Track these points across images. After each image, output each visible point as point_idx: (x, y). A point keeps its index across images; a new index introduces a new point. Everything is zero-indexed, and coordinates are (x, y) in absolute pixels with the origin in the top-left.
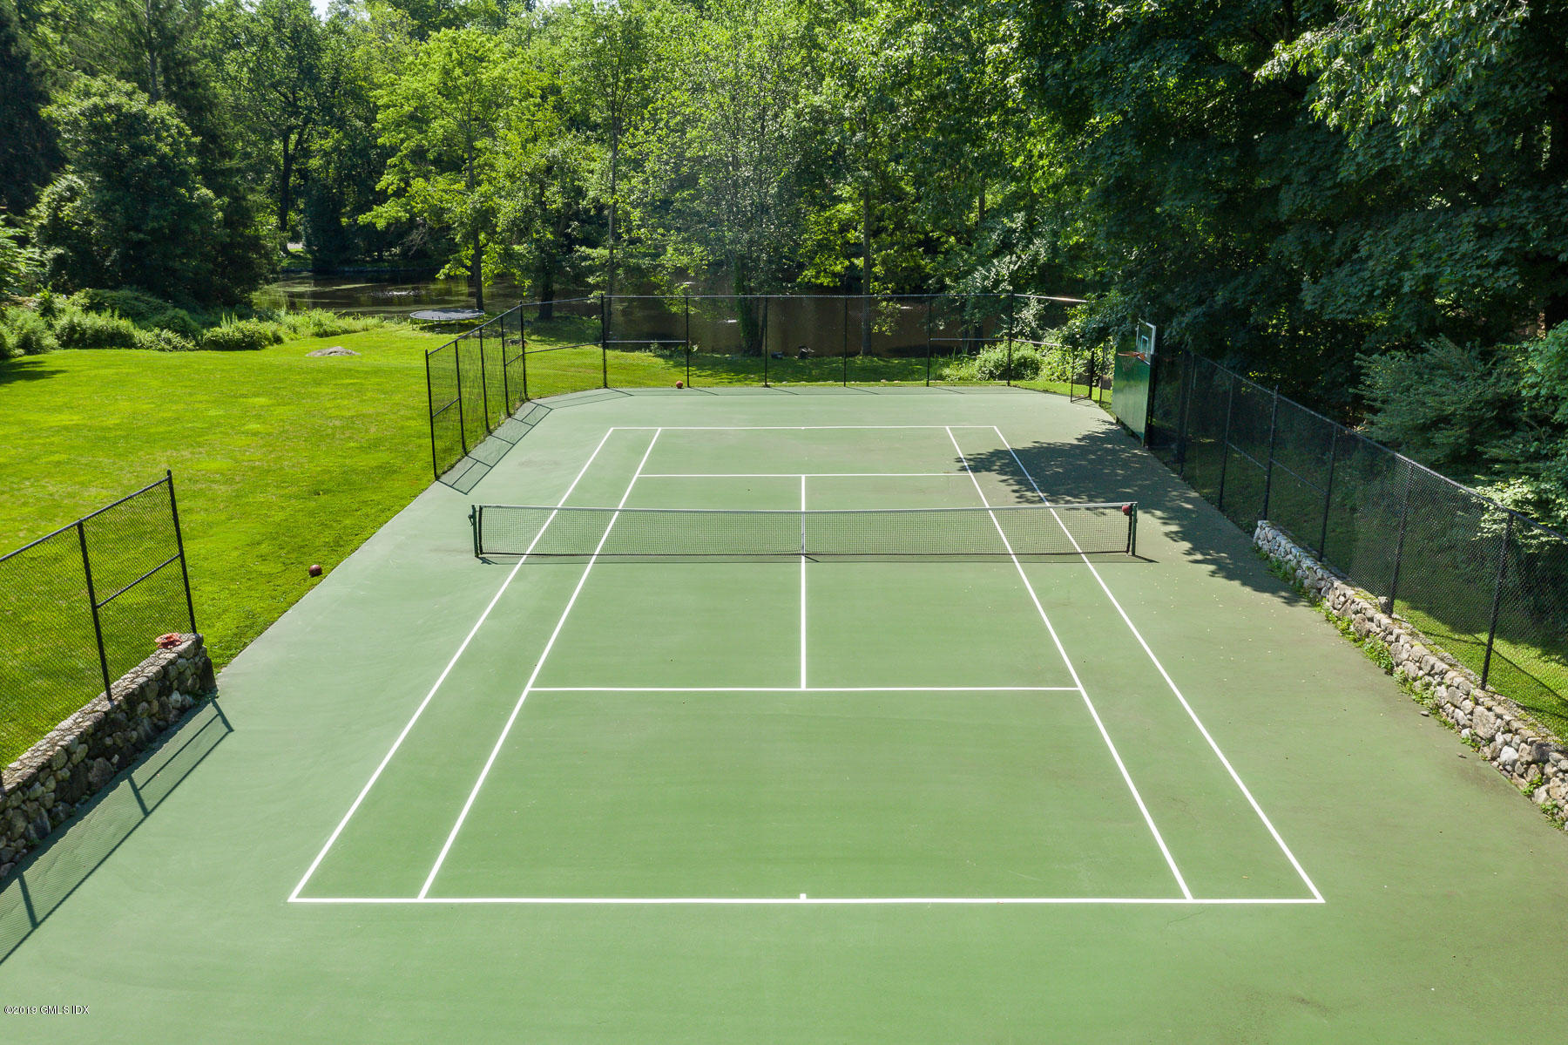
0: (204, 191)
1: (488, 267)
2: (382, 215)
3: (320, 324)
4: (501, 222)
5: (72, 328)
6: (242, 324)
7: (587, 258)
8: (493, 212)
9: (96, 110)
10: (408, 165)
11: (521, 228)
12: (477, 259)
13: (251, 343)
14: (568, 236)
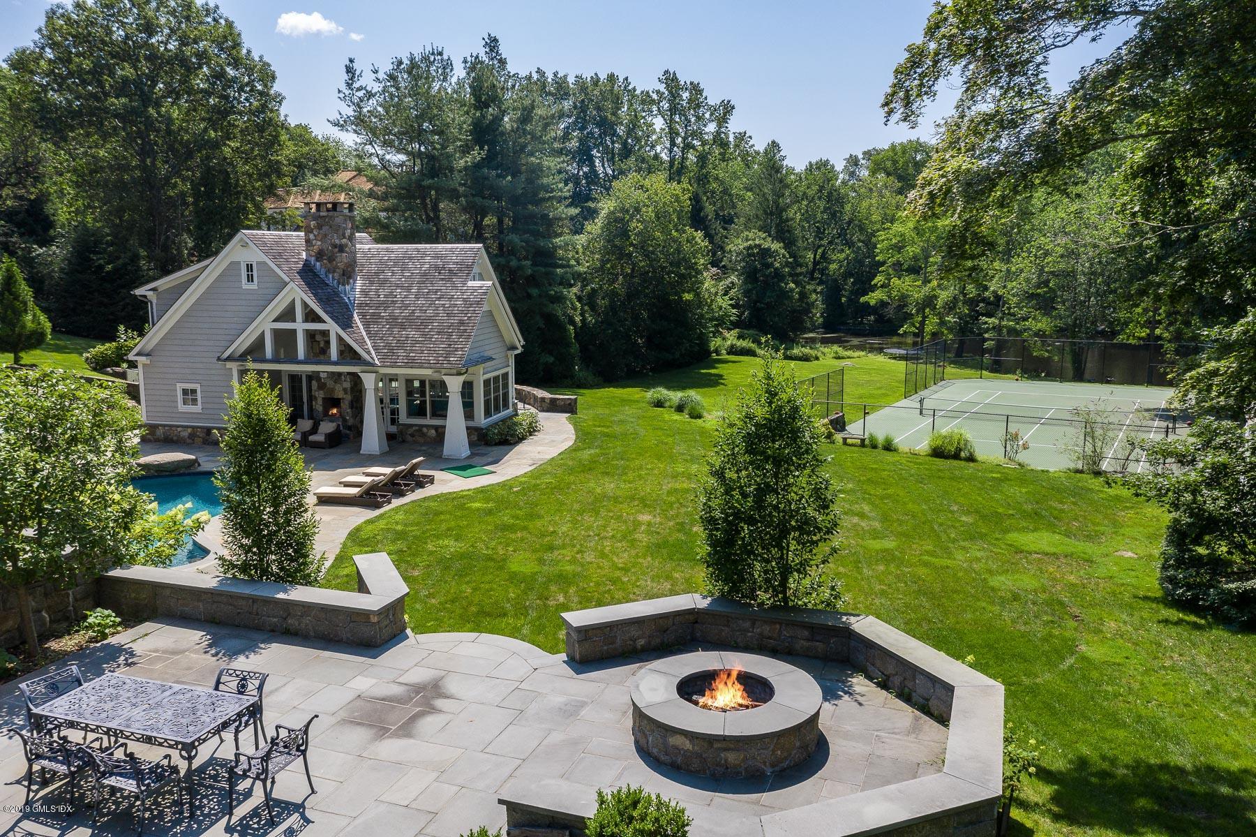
0: (792, 285)
1: (929, 328)
2: (873, 298)
3: (836, 353)
4: (940, 303)
5: (732, 346)
6: (803, 349)
7: (986, 323)
8: (936, 297)
9: (750, 248)
10: (891, 271)
11: (951, 306)
12: (922, 323)
13: (806, 359)
14: (977, 311)
